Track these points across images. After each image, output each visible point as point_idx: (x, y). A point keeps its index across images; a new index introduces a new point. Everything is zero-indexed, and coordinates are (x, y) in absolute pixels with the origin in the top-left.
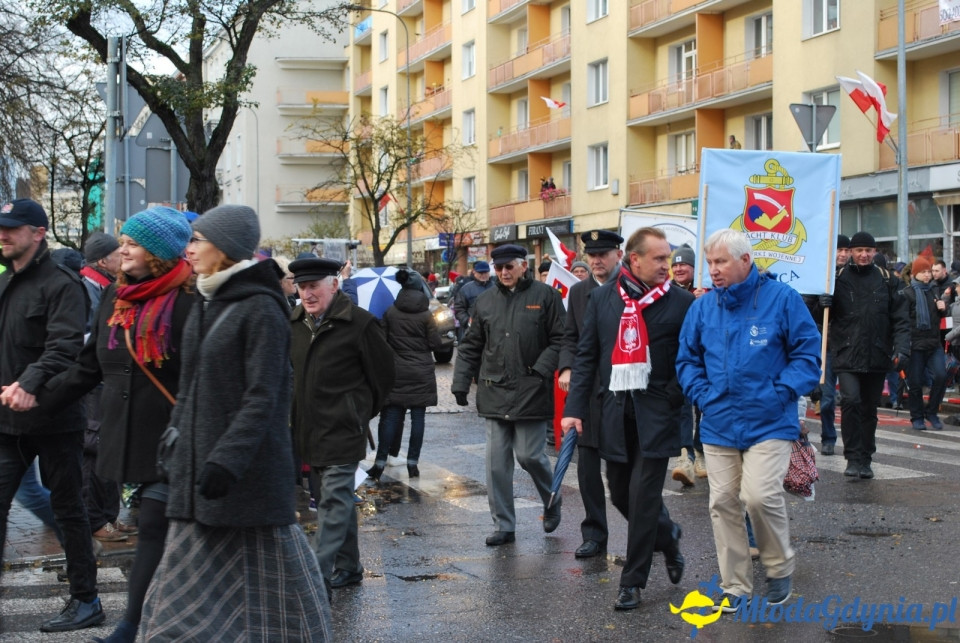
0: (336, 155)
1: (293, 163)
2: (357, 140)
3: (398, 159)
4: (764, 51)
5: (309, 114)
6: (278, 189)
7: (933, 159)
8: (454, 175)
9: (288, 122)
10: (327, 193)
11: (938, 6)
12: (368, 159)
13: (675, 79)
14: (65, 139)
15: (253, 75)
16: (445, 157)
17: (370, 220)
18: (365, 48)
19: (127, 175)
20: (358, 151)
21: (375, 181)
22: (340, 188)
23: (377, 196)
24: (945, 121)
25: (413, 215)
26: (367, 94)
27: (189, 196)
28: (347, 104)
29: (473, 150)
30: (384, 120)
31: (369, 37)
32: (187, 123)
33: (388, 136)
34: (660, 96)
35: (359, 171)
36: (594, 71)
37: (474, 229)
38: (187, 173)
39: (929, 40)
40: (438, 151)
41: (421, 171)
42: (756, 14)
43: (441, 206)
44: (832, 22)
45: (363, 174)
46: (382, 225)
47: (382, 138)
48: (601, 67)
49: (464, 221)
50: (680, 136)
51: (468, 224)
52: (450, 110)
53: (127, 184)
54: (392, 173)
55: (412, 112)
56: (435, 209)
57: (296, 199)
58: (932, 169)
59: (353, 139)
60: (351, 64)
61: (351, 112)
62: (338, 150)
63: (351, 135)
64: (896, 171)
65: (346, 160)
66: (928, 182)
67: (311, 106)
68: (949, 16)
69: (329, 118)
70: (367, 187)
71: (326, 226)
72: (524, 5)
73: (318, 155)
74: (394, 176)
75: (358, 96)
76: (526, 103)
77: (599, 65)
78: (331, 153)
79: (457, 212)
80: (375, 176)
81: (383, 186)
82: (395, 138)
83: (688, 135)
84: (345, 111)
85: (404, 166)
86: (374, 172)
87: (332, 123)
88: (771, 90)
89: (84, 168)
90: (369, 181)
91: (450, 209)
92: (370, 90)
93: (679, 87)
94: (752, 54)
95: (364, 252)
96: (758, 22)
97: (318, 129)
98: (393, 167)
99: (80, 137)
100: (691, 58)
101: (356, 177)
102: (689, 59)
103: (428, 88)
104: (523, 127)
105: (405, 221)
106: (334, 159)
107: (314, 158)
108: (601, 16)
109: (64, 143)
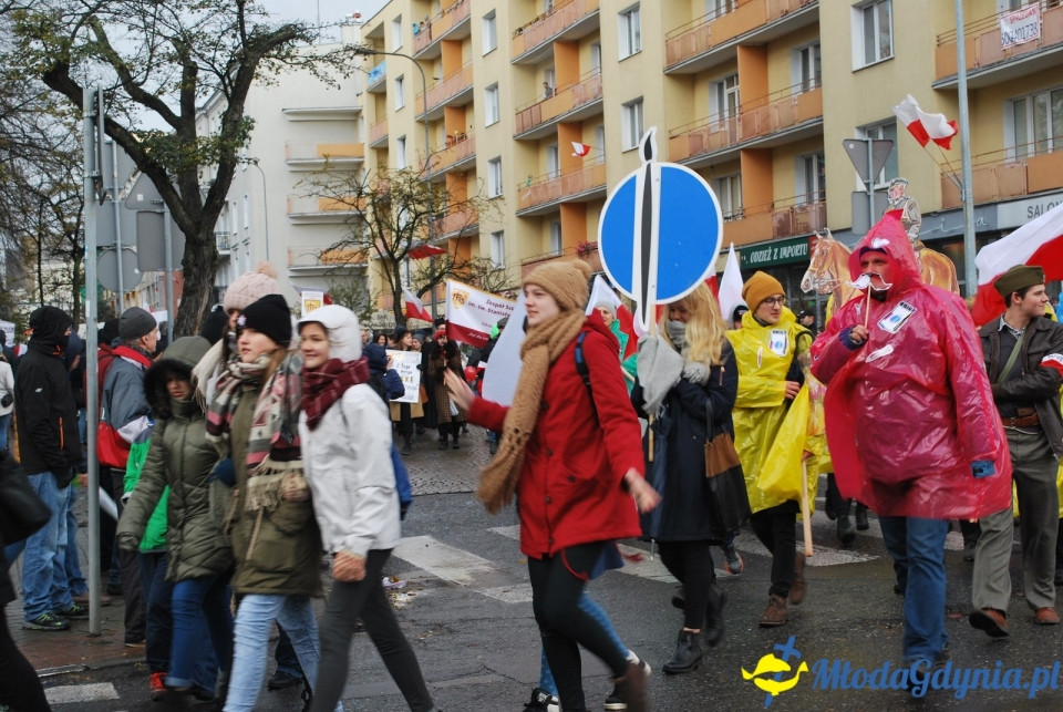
0: (351, 213)
1: (304, 221)
2: (373, 195)
3: (418, 215)
4: (812, 83)
5: (321, 169)
6: (289, 252)
7: (1000, 195)
8: (481, 230)
9: (298, 178)
10: (342, 254)
11: (999, 29)
12: (385, 216)
13: (717, 117)
14: (52, 205)
15: (251, 128)
16: (469, 211)
17: (391, 282)
18: (379, 94)
19: (119, 242)
20: (375, 208)
21: (394, 239)
22: (356, 248)
23: (397, 255)
24: (1011, 153)
25: (437, 274)
26: (384, 146)
27: (185, 262)
28: (363, 157)
29: (499, 201)
30: (402, 173)
31: (383, 83)
32: (180, 183)
33: (407, 189)
34: (701, 137)
35: (376, 230)
36: (628, 111)
37: (503, 288)
38: (182, 238)
39: (991, 66)
40: (461, 205)
41: (444, 227)
42: (802, 44)
43: (466, 264)
44: (886, 50)
45: (380, 232)
46: (404, 288)
47: (401, 192)
48: (636, 108)
49: (492, 280)
50: (726, 178)
51: (497, 282)
52: (474, 160)
53: (119, 251)
54: (412, 229)
55: (432, 162)
56: (460, 268)
57: (311, 262)
58: (1000, 207)
59: (368, 194)
60: (364, 113)
61: (367, 166)
62: (353, 208)
63: (367, 190)
64: (961, 210)
65: (362, 217)
66: (995, 219)
67: (324, 161)
68: (1011, 40)
69: (342, 172)
70: (385, 246)
71: (343, 290)
72: (551, 43)
73: (332, 213)
74: (415, 233)
75: (373, 148)
76: (556, 149)
77: (635, 104)
78: (345, 210)
79: (484, 270)
80: (394, 234)
81: (404, 244)
82: (414, 192)
83: (732, 179)
84: (360, 165)
85: (425, 222)
86: (393, 230)
87: (346, 177)
88: (821, 126)
89: (73, 236)
90: (387, 240)
91: (477, 268)
92: (386, 140)
93: (722, 126)
94: (799, 88)
95: (385, 317)
96: (805, 53)
97: (330, 185)
98: (414, 222)
99: (68, 202)
100: (734, 93)
101: (374, 236)
102: (732, 96)
103: (449, 137)
104: (554, 175)
105: (429, 282)
106: (349, 217)
107: (327, 216)
108: (634, 52)
109: (50, 209)
